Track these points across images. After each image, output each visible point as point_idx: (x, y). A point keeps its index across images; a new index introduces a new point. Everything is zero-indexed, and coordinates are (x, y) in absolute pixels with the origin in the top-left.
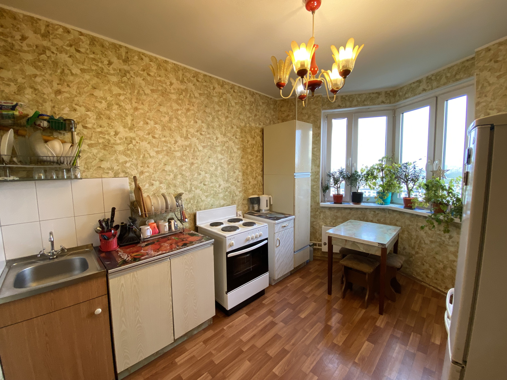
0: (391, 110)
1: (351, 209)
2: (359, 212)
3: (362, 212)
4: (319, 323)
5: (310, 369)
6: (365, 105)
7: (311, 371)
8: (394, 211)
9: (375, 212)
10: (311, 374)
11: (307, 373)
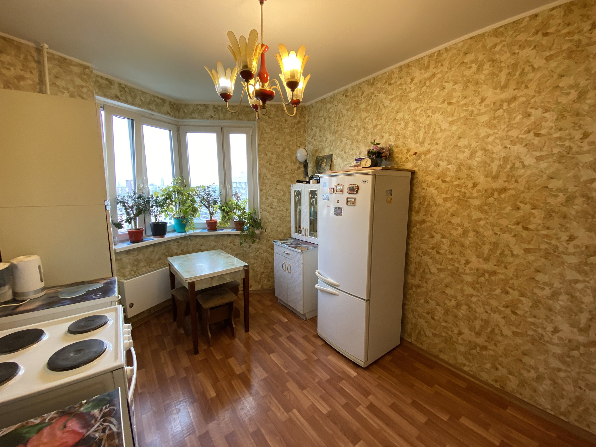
0: (173, 124)
1: (154, 245)
2: (163, 247)
3: (166, 246)
4: (232, 382)
5: (285, 413)
6: (150, 109)
7: (287, 413)
8: (196, 236)
9: (178, 242)
10: (290, 413)
11: (288, 417)
